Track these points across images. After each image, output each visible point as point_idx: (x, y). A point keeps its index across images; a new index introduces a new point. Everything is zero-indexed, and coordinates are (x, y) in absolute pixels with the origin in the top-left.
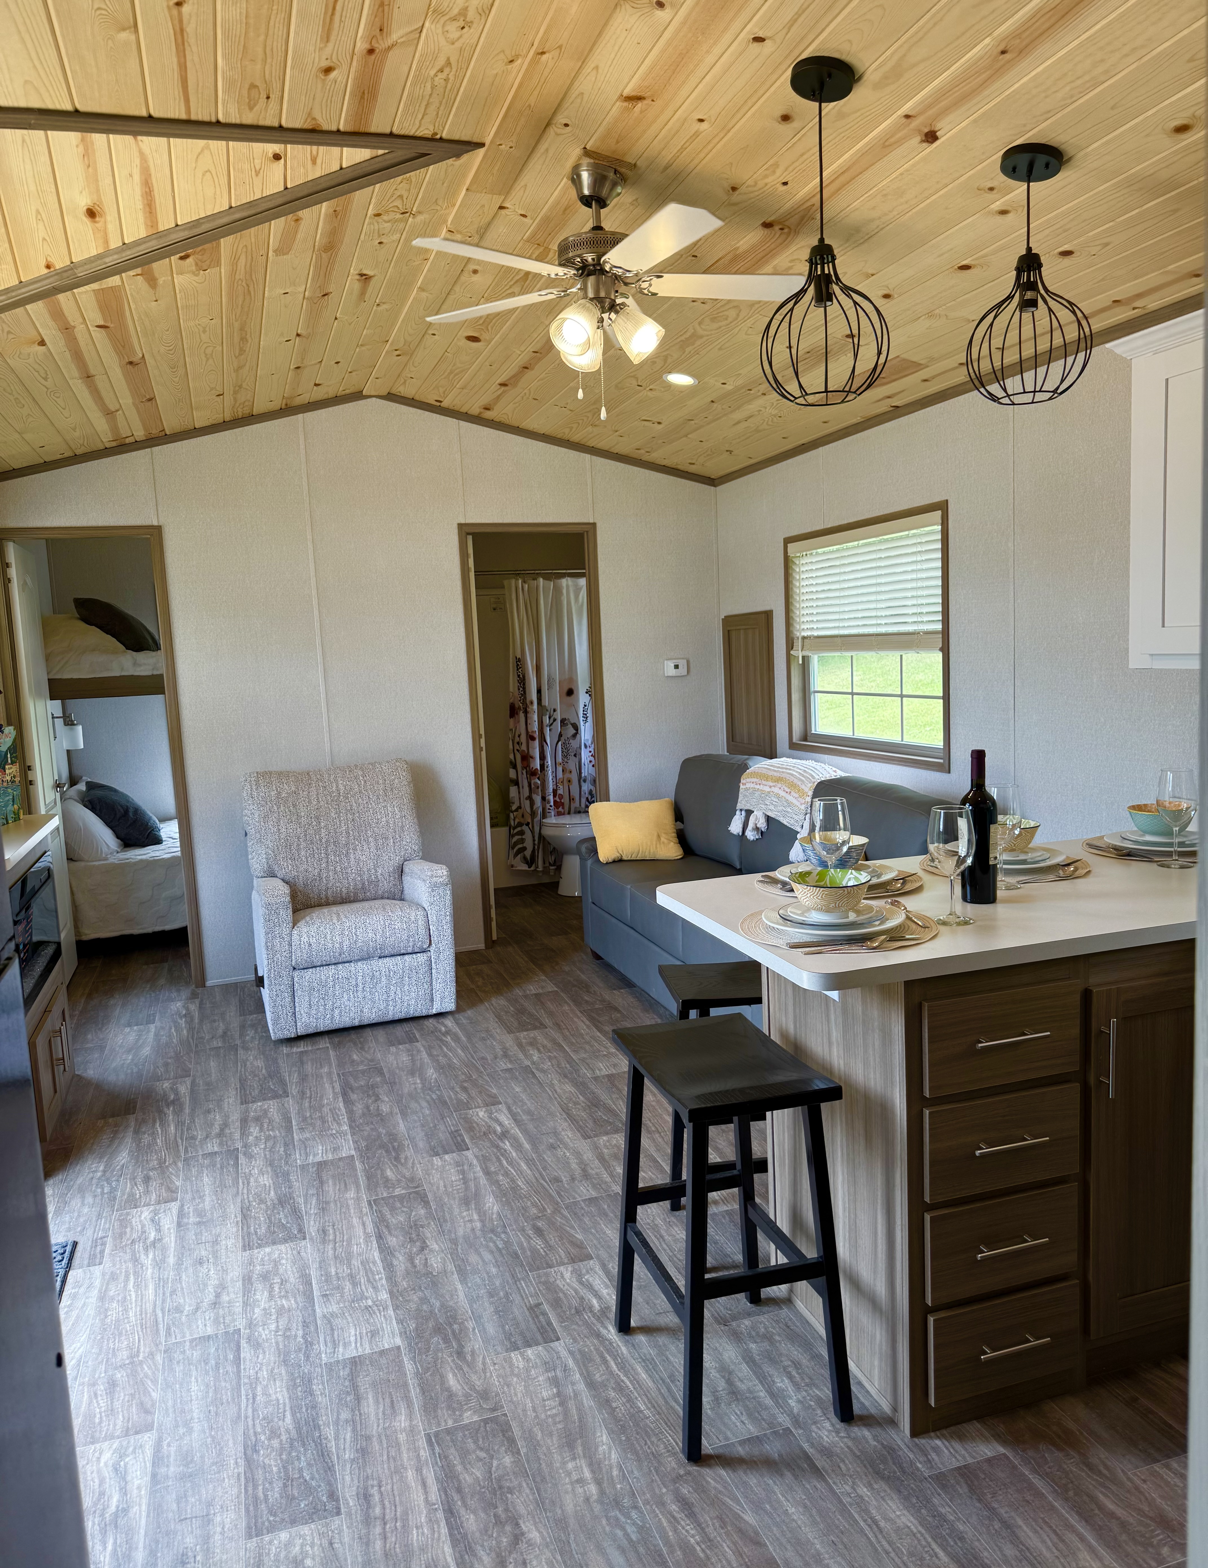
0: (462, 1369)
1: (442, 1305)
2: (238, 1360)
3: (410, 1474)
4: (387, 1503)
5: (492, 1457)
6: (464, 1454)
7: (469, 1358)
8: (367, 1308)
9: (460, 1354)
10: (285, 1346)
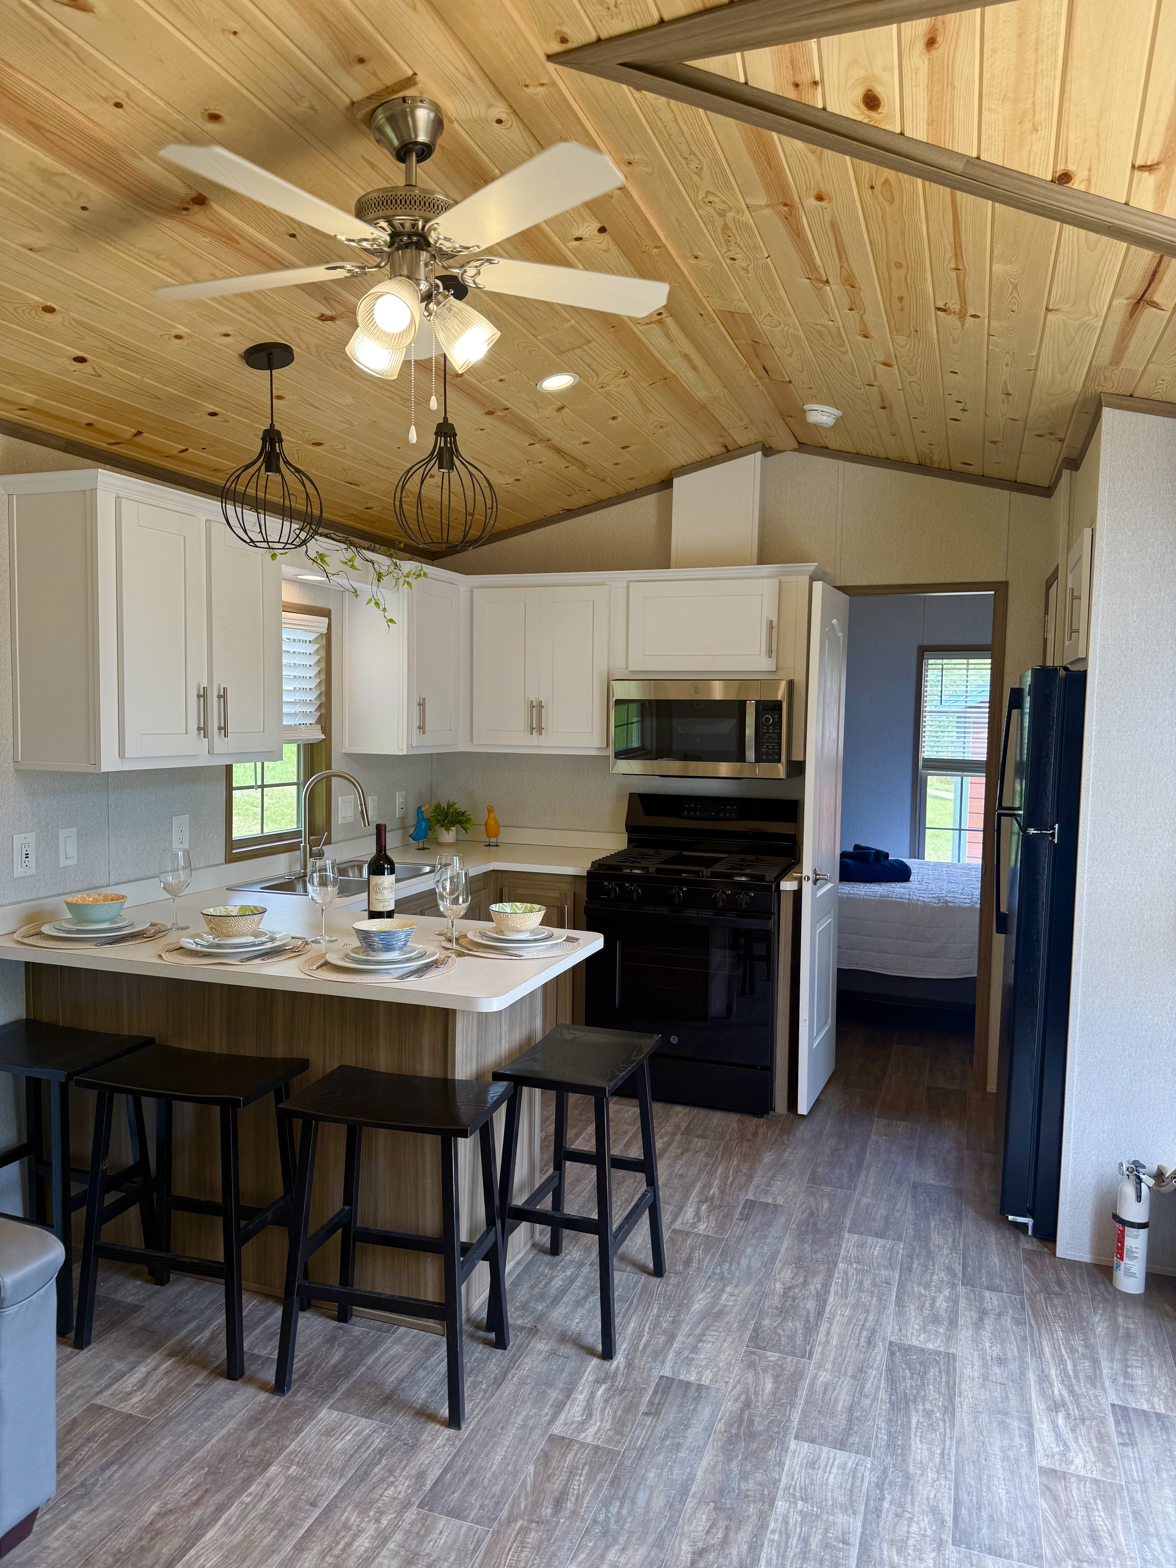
0: (755, 1392)
1: (730, 1460)
2: (957, 1504)
3: (834, 1341)
4: (857, 1335)
5: (775, 1328)
6: (792, 1338)
7: (743, 1397)
8: (805, 1500)
9: (747, 1404)
10: (905, 1496)
